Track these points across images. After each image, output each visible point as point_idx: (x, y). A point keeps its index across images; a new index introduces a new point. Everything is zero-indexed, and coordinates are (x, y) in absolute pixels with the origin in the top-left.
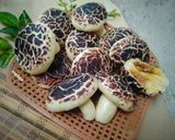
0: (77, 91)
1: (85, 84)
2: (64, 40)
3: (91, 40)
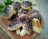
0: (14, 26)
2: (18, 11)
3: (25, 12)
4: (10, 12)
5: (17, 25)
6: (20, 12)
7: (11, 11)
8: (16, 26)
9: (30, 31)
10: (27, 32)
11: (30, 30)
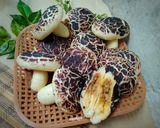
3: (94, 44)
5: (39, 58)
8: (37, 60)
9: (66, 94)
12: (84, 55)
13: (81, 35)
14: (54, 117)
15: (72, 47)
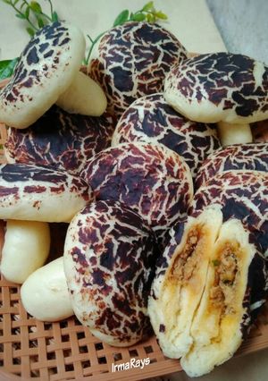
1: (31, 183)
4: (39, 67)
5: (21, 185)
6: (135, 118)
7: (49, 62)
8: (15, 190)
9: (107, 289)
10: (77, 288)
11: (112, 282)
12: (154, 169)
13: (142, 106)
14: (76, 358)
15: (116, 145)
